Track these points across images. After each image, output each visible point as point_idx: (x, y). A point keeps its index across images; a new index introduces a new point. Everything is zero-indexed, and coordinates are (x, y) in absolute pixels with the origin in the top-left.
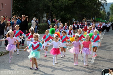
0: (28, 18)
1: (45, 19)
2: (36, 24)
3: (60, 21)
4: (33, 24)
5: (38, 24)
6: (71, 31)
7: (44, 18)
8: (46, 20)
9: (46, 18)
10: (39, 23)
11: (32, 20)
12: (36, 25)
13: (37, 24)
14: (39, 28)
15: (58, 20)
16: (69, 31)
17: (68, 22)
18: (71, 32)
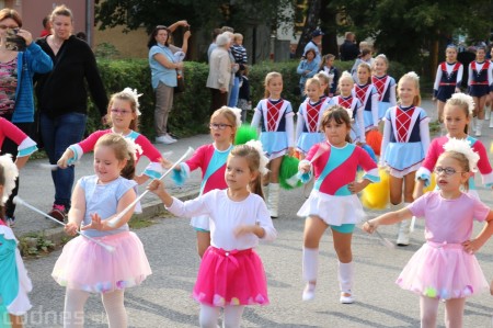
0: (188, 34)
1: (286, 34)
2: (237, 67)
3: (375, 46)
4: (218, 67)
5: (250, 68)
6: (411, 113)
7: (279, 31)
8: (295, 42)
9: (291, 31)
10: (254, 63)
11: (213, 45)
12: (237, 75)
13: (242, 68)
14: (251, 88)
15: (367, 43)
16: (398, 112)
17: (427, 54)
18: (414, 118)
